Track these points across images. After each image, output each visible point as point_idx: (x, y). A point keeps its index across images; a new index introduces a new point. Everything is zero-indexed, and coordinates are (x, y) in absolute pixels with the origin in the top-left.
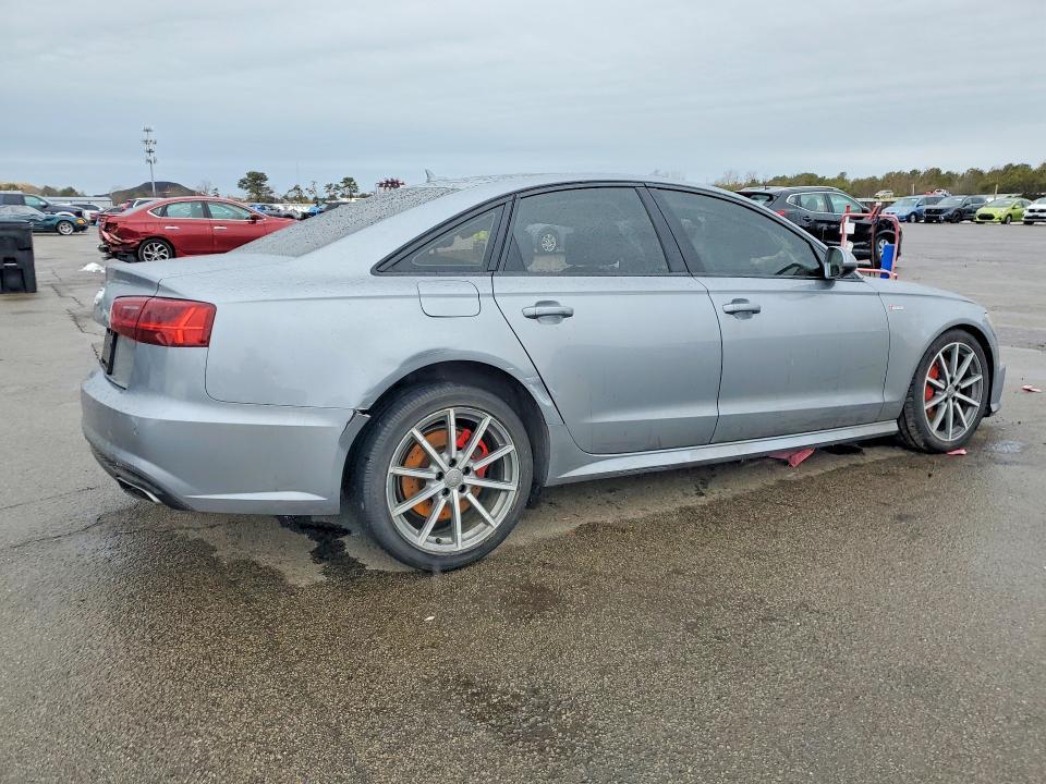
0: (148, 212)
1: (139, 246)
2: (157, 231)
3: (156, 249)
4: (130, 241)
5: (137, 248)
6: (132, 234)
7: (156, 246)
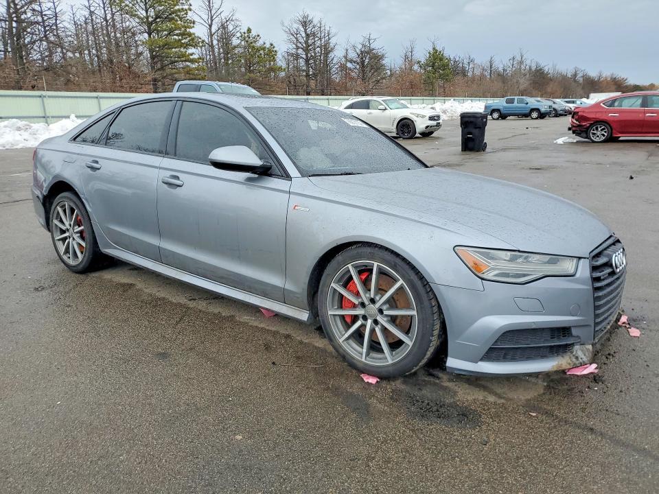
0: (602, 104)
1: (589, 127)
2: (603, 117)
3: (599, 129)
4: (584, 124)
5: (588, 128)
6: (586, 119)
7: (600, 127)
